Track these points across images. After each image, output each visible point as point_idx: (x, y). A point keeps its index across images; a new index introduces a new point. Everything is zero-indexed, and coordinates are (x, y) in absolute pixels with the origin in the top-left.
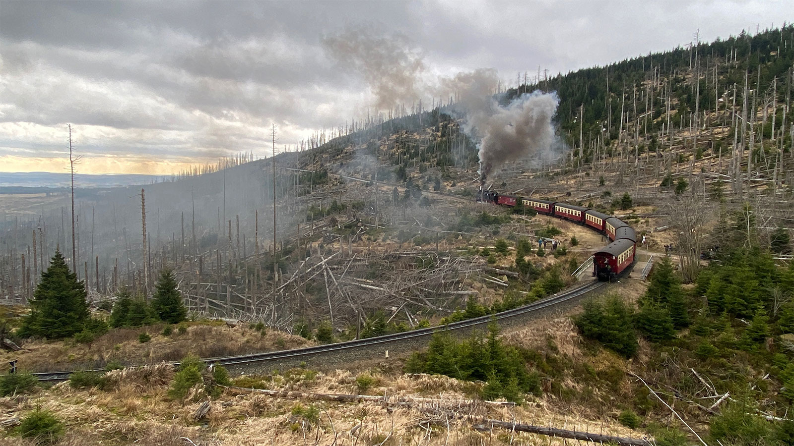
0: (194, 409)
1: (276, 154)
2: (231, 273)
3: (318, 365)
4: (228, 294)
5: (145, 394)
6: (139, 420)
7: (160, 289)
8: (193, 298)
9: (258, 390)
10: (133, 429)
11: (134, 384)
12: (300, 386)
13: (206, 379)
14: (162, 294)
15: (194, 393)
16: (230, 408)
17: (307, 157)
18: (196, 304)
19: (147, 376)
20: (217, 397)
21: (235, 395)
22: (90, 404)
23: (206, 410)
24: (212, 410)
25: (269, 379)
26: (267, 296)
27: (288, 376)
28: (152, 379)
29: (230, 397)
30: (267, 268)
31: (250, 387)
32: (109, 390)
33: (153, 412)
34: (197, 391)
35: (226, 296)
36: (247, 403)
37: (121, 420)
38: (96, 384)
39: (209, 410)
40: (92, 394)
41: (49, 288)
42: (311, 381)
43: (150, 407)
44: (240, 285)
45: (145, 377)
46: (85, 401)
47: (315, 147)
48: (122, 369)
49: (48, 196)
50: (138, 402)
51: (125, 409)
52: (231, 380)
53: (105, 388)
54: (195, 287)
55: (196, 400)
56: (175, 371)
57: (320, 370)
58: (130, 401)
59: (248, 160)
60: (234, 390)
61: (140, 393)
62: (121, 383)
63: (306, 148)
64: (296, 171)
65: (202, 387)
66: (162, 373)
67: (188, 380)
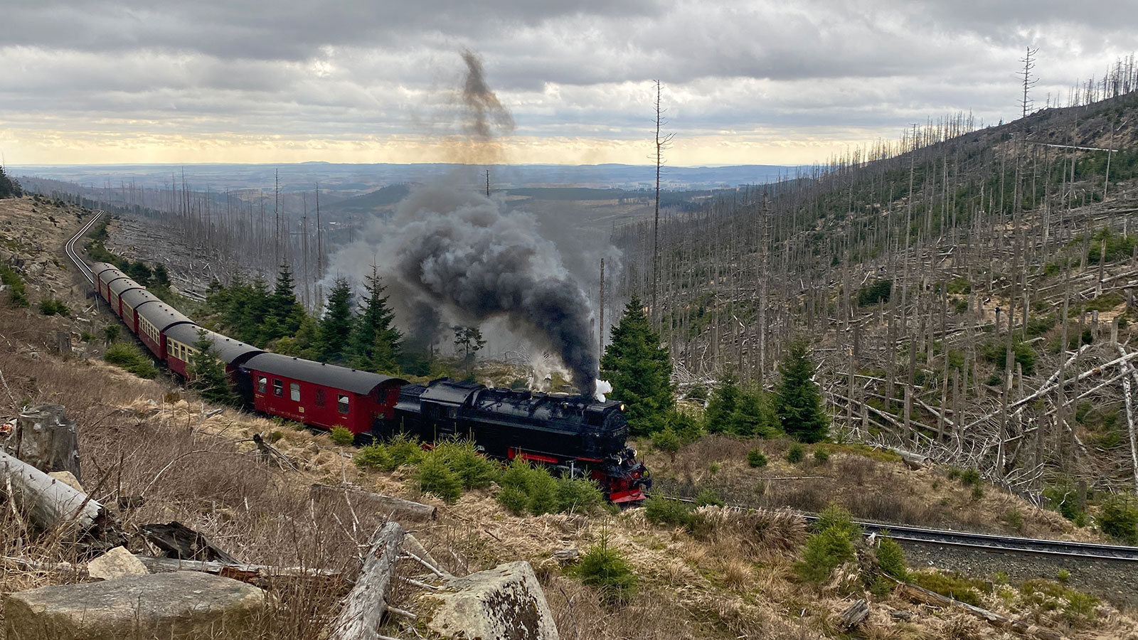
0: (839, 607)
1: (1028, 113)
2: (912, 363)
3: (1101, 585)
4: (907, 403)
5: (756, 560)
6: (745, 601)
7: (787, 375)
8: (840, 400)
9: (962, 605)
10: (736, 615)
11: (738, 538)
12: (1056, 619)
13: (863, 558)
14: (790, 386)
15: (839, 579)
16: (905, 625)
17: (1100, 118)
18: (845, 412)
19: (760, 528)
20: (880, 596)
21: (916, 602)
22: (671, 553)
23: (861, 615)
24: (872, 619)
25: (987, 589)
26: (987, 417)
27: (1029, 592)
28: (768, 535)
29: (906, 604)
30: (989, 359)
31: (947, 594)
32: (701, 539)
33: (768, 594)
34: (845, 575)
35: (901, 405)
36: (940, 624)
37: (718, 592)
38: (682, 523)
39: (867, 617)
40: (675, 539)
41: (621, 354)
42: (1082, 616)
43: (764, 584)
44: (930, 387)
45: (758, 528)
46: (665, 547)
47: (1121, 92)
48: (721, 506)
49: (622, 204)
50: (746, 570)
51: (725, 576)
52: (909, 570)
53: (695, 531)
54: (845, 381)
55: (843, 592)
56: (806, 530)
57: (1105, 597)
58: (733, 565)
59: (963, 130)
60: (913, 592)
61: (749, 555)
62: (720, 531)
63: (1100, 96)
64: (1070, 151)
65: (854, 571)
66: (786, 525)
67: (831, 552)
